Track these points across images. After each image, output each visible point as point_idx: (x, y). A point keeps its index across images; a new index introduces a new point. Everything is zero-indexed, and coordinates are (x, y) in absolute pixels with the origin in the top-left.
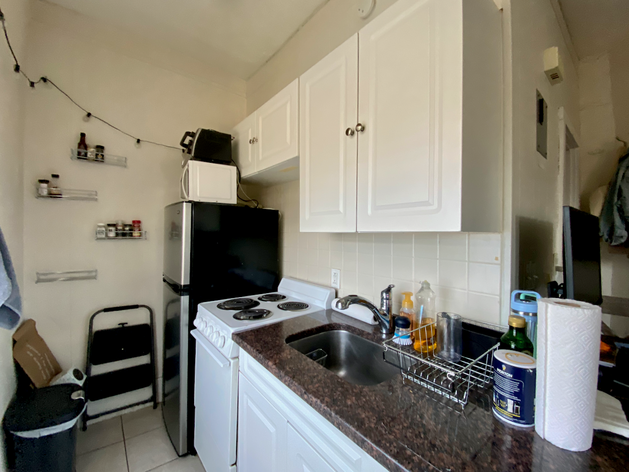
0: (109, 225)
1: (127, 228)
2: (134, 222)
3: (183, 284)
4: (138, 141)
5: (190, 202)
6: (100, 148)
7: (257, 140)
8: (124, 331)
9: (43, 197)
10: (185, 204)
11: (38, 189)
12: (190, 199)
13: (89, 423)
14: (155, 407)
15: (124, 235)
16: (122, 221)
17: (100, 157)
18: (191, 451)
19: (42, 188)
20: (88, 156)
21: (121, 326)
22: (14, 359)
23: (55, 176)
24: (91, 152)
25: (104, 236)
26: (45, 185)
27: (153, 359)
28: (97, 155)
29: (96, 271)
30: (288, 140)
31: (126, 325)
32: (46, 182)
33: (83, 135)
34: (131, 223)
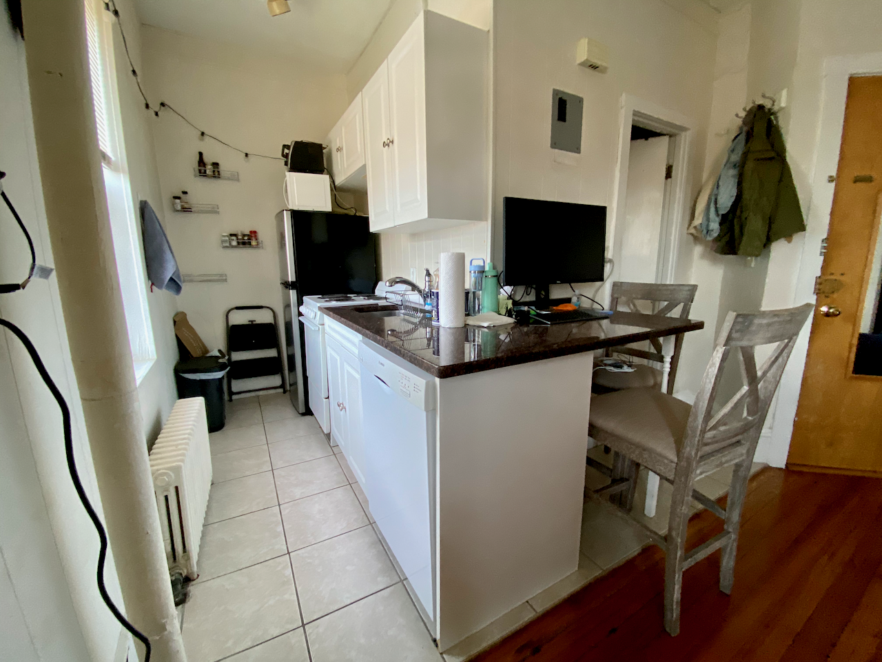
0: (231, 235)
1: (246, 238)
2: (251, 232)
3: (290, 280)
4: (247, 155)
5: (290, 210)
6: (216, 165)
7: (342, 149)
8: (252, 328)
9: (178, 211)
10: (285, 212)
11: (173, 205)
12: (290, 207)
13: (234, 397)
14: (285, 392)
15: (244, 243)
16: (241, 232)
17: (217, 174)
18: (308, 412)
19: (176, 203)
20: (207, 173)
21: (250, 323)
22: (176, 336)
23: (185, 193)
24: (209, 170)
25: (228, 244)
26: (178, 201)
27: (279, 352)
28: (214, 171)
29: (226, 276)
30: (359, 150)
31: (254, 323)
32: (179, 198)
33: (201, 154)
34: (249, 233)
